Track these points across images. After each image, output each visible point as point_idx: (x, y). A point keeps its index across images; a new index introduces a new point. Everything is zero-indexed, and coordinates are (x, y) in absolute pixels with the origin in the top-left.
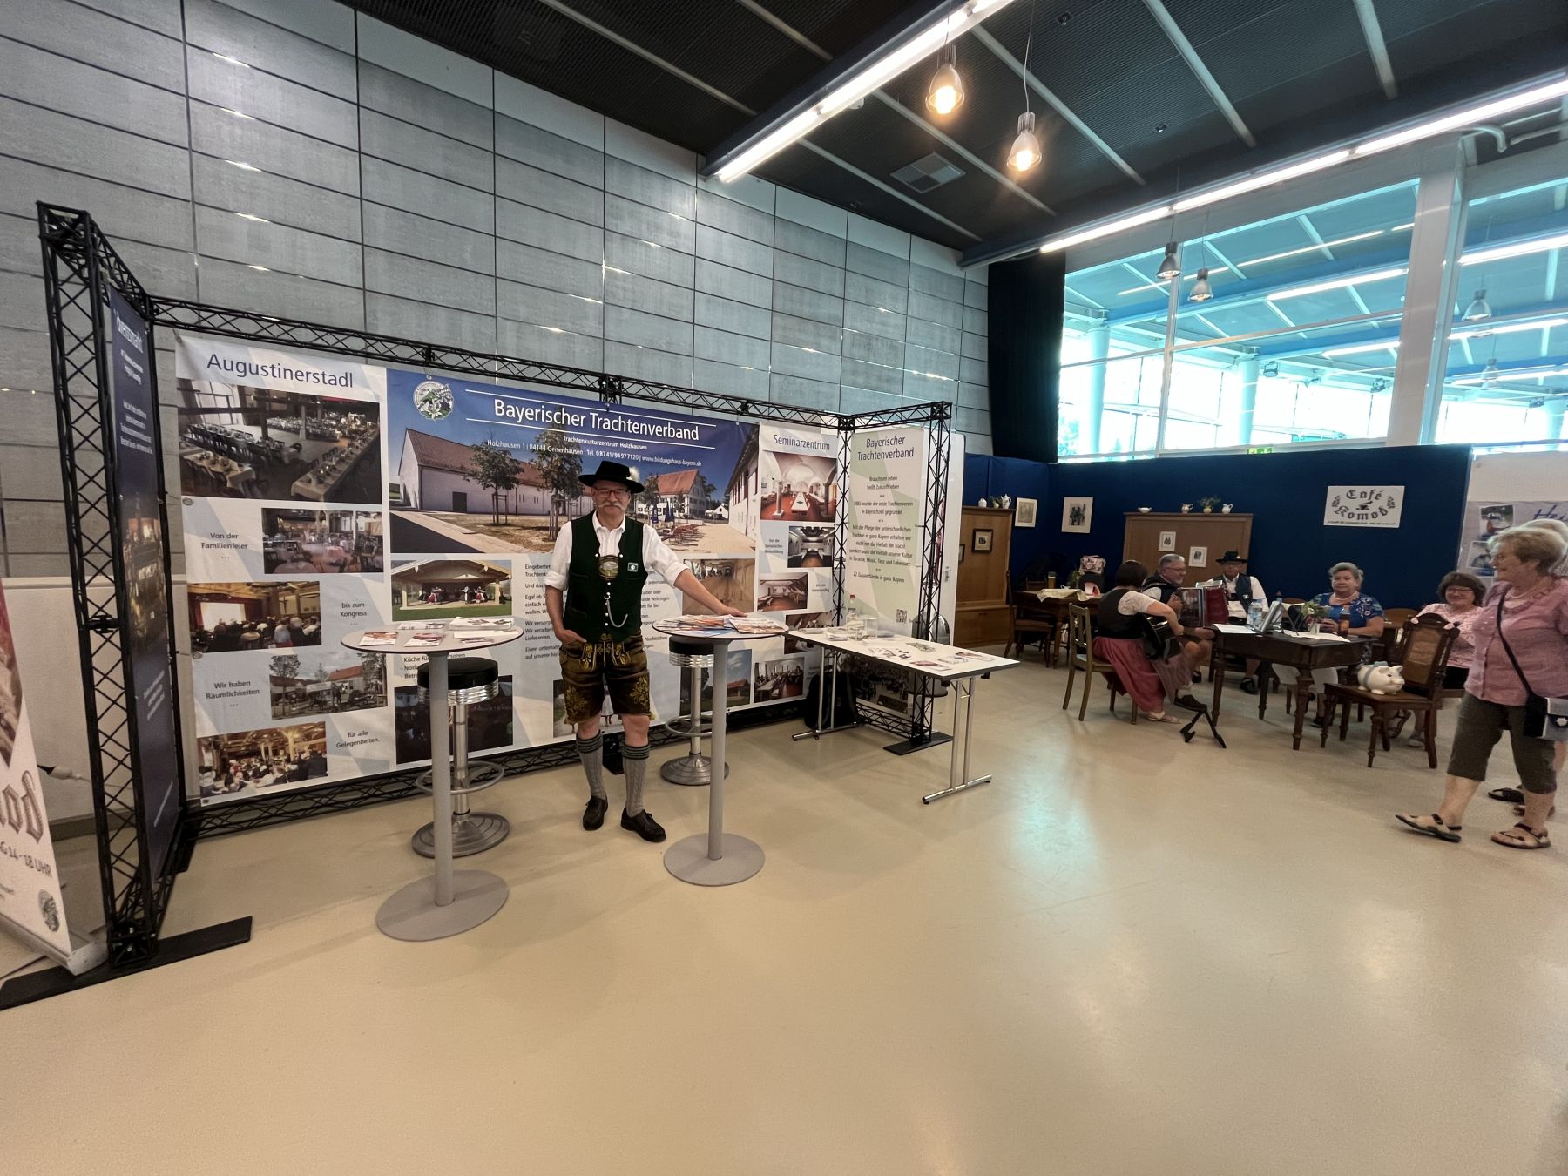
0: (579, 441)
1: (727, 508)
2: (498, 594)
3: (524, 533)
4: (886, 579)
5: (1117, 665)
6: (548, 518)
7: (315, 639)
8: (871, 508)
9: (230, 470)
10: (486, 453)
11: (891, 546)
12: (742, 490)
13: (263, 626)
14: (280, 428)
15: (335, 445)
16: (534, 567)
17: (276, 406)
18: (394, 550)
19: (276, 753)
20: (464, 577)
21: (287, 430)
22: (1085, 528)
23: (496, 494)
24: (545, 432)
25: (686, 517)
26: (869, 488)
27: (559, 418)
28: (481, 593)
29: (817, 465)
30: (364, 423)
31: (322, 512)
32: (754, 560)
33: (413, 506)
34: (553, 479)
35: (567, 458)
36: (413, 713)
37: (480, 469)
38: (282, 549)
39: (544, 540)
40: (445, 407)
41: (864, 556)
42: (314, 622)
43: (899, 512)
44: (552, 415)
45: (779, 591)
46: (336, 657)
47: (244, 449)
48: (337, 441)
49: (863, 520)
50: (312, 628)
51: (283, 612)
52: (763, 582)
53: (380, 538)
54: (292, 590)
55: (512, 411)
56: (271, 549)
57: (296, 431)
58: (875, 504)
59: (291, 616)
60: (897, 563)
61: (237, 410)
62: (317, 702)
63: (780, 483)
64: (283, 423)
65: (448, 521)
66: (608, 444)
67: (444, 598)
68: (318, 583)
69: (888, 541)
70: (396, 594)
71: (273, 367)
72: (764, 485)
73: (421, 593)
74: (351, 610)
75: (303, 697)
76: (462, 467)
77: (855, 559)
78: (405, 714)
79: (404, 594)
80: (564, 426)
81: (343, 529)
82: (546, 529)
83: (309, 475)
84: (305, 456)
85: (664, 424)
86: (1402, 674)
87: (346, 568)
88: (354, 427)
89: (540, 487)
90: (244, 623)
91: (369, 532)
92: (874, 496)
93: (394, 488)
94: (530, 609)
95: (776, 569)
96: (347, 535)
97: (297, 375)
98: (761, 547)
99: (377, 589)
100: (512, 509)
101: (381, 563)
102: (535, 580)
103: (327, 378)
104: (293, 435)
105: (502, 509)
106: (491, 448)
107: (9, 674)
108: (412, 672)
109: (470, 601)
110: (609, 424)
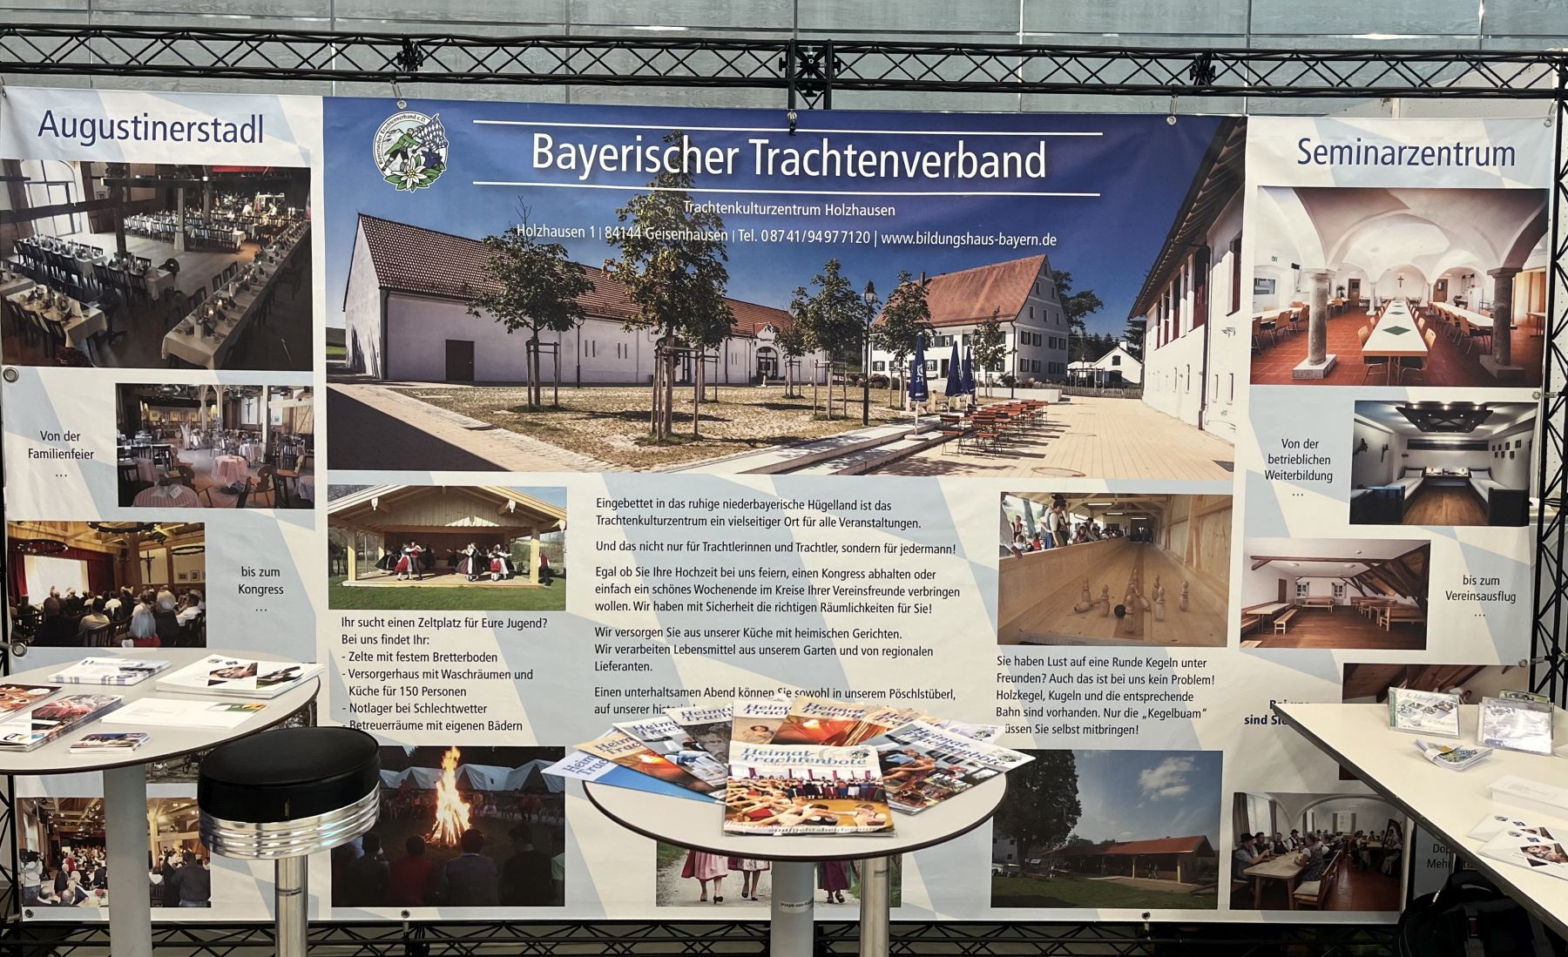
0: (721, 209)
1: (1138, 355)
2: (535, 563)
3: (595, 426)
6: (648, 393)
7: (196, 634)
9: (69, 316)
10: (515, 253)
12: (1187, 305)
13: (113, 604)
14: (142, 234)
15: (234, 257)
16: (617, 505)
17: (138, 193)
18: (332, 465)
20: (460, 523)
21: (155, 236)
23: (535, 341)
24: (642, 196)
25: (1009, 382)
28: (500, 558)
29: (1464, 215)
30: (282, 211)
31: (211, 388)
32: (1230, 498)
33: (370, 372)
34: (660, 303)
35: (691, 253)
38: (146, 461)
39: (640, 442)
40: (433, 161)
42: (194, 601)
44: (659, 155)
45: (1319, 590)
47: (90, 278)
48: (237, 251)
50: (190, 612)
51: (145, 581)
52: (1259, 562)
53: (309, 439)
54: (160, 538)
56: (129, 461)
57: (169, 237)
59: (158, 588)
61: (79, 207)
63: (1324, 277)
64: (149, 224)
65: (436, 403)
66: (795, 209)
67: (427, 565)
68: (201, 527)
70: (336, 552)
71: (136, 121)
72: (1263, 287)
73: (381, 554)
74: (258, 582)
76: (466, 287)
79: (351, 553)
80: (688, 178)
81: (245, 421)
82: (643, 416)
83: (190, 319)
84: (184, 284)
87: (250, 498)
88: (265, 220)
89: (630, 322)
90: (86, 596)
91: (289, 426)
93: (335, 337)
94: (606, 598)
96: (251, 433)
97: (171, 131)
98: (1250, 459)
99: (303, 538)
100: (568, 373)
101: (310, 490)
102: (618, 534)
103: (221, 130)
104: (167, 245)
105: (547, 374)
106: (524, 241)
108: (362, 717)
110: (798, 162)
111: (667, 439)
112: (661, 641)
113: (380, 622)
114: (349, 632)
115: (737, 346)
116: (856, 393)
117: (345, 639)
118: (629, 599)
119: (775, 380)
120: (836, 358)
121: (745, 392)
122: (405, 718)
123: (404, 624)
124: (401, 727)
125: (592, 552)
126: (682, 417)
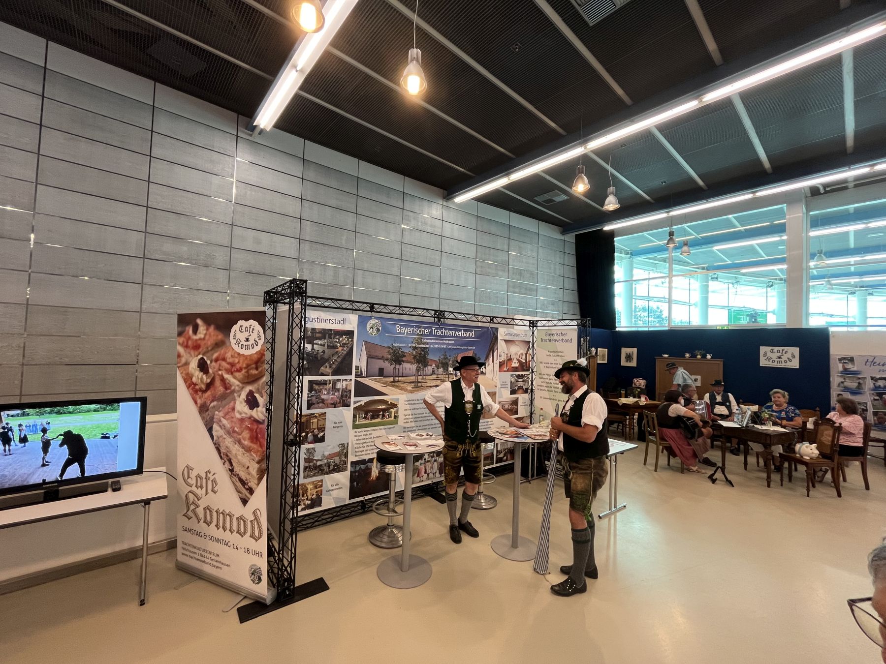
0: (428, 341)
1: (485, 368)
2: (393, 415)
3: (405, 385)
4: (559, 401)
5: (671, 443)
6: (414, 377)
7: (322, 440)
8: (549, 365)
10: (392, 349)
12: (491, 359)
13: (304, 434)
14: (317, 344)
15: (337, 350)
16: (408, 401)
17: (318, 335)
18: (355, 396)
19: (303, 496)
20: (380, 407)
21: (321, 345)
22: (634, 364)
23: (395, 368)
24: (415, 338)
26: (547, 355)
27: (420, 331)
29: (522, 345)
30: (348, 340)
31: (330, 380)
32: (496, 392)
33: (363, 375)
34: (417, 359)
35: (423, 349)
36: (357, 474)
37: (389, 357)
38: (314, 398)
39: (412, 388)
40: (378, 330)
42: (323, 431)
44: (418, 330)
46: (329, 448)
48: (338, 348)
49: (545, 371)
50: (322, 434)
53: (350, 391)
54: (316, 417)
55: (403, 330)
56: (310, 399)
57: (323, 345)
58: (551, 364)
59: (314, 429)
62: (321, 470)
63: (507, 354)
64: (320, 342)
65: (376, 381)
66: (439, 341)
67: (373, 417)
68: (325, 413)
70: (354, 416)
71: (318, 318)
72: (500, 356)
73: (364, 416)
74: (337, 425)
75: (316, 467)
76: (383, 356)
77: (541, 390)
78: (354, 474)
79: (358, 416)
80: (422, 335)
81: (337, 387)
82: (413, 382)
83: (327, 364)
84: (326, 356)
85: (460, 330)
86: (817, 448)
87: (337, 405)
88: (344, 342)
89: (412, 363)
91: (346, 388)
92: (551, 360)
93: (357, 368)
94: (405, 421)
95: (506, 395)
96: (338, 390)
97: (326, 321)
98: (499, 386)
99: (347, 414)
100: (401, 375)
101: (350, 402)
102: (408, 407)
103: (337, 321)
104: (323, 347)
105: (397, 374)
106: (394, 347)
107: (257, 466)
108: (358, 454)
109: (382, 418)
110: (439, 333)
111: (417, 387)
112: (414, 428)
113: (362, 431)
114: (356, 434)
115: (429, 368)
116: (447, 376)
117: (355, 436)
118: (409, 421)
119: (435, 374)
120: (444, 369)
121: (430, 377)
122: (367, 452)
123: (367, 431)
124: (366, 455)
125: (403, 411)
126: (420, 382)
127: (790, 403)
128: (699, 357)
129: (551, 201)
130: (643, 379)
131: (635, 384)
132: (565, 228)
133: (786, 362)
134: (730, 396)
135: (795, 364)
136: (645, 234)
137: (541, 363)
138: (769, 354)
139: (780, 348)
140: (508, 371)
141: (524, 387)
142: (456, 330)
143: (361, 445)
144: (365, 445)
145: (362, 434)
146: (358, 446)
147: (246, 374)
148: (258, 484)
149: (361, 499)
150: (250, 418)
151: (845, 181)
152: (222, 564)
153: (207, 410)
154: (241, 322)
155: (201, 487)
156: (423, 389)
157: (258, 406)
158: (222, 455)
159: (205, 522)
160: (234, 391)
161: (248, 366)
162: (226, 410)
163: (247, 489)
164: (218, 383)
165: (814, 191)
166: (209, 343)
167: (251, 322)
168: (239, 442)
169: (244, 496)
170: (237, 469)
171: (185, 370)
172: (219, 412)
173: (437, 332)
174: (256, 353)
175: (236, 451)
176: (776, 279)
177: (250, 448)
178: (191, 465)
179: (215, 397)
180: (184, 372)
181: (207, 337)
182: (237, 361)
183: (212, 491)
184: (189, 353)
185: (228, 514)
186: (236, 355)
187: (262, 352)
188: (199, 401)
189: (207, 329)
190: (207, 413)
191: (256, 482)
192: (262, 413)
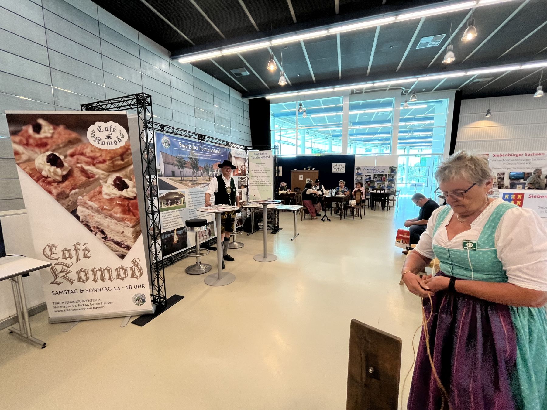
0: (197, 154)
2: (183, 202)
3: (187, 182)
4: (263, 190)
5: (307, 207)
6: (191, 178)
8: (257, 171)
10: (178, 158)
11: (264, 181)
16: (190, 193)
18: (160, 190)
20: (175, 197)
22: (281, 175)
23: (181, 171)
24: (191, 152)
26: (256, 166)
27: (193, 147)
28: (179, 201)
29: (242, 160)
33: (163, 175)
34: (193, 166)
35: (196, 160)
36: (166, 240)
37: (177, 163)
39: (192, 184)
40: (169, 144)
41: (256, 185)
43: (266, 172)
44: (191, 147)
49: (254, 175)
55: (183, 146)
58: (258, 170)
60: (267, 186)
65: (171, 180)
66: (204, 155)
67: (171, 204)
69: (264, 180)
70: (160, 203)
73: (166, 203)
76: (173, 163)
77: (253, 186)
78: (164, 241)
79: (162, 203)
80: (194, 150)
82: (191, 181)
85: (213, 149)
89: (190, 168)
92: (258, 168)
93: (159, 170)
94: (189, 205)
100: (184, 176)
102: (190, 197)
105: (182, 176)
106: (179, 157)
107: (132, 230)
108: (165, 228)
109: (177, 204)
110: (203, 150)
111: (194, 184)
112: (195, 210)
115: (199, 172)
116: (209, 177)
117: (162, 216)
118: (191, 205)
119: (203, 176)
120: (207, 173)
121: (200, 177)
122: (170, 226)
123: (169, 213)
124: (170, 228)
125: (187, 198)
126: (195, 181)
127: (345, 186)
128: (309, 169)
129: (240, 74)
130: (285, 182)
131: (282, 185)
132: (244, 94)
133: (341, 170)
134: (322, 186)
135: (343, 171)
136: (283, 104)
137: (252, 170)
138: (335, 167)
139: (339, 164)
140: (237, 175)
141: (244, 185)
142: (211, 149)
143: (166, 222)
144: (168, 221)
145: (166, 214)
146: (165, 222)
147: (112, 165)
148: (135, 242)
149: (170, 255)
150: (120, 197)
151: (362, 89)
152: (104, 304)
153: (68, 197)
154: (98, 124)
155: (71, 257)
156: (197, 185)
157: (127, 187)
158: (92, 228)
159: (79, 281)
160: (99, 179)
161: (112, 158)
162: (92, 194)
163: (124, 247)
164: (77, 174)
165: (352, 93)
166: (60, 141)
167: (111, 123)
168: (111, 216)
169: (121, 253)
170: (110, 235)
171: (29, 166)
172: (83, 196)
173: (202, 148)
174: (121, 148)
175: (107, 223)
176: (329, 135)
177: (123, 218)
178: (53, 243)
179: (76, 185)
180: (28, 168)
181: (56, 136)
182: (98, 155)
183: (85, 257)
184: (32, 150)
185: (106, 269)
186: (97, 150)
187: (127, 147)
188: (55, 191)
189: (55, 129)
190: (68, 199)
191: (133, 240)
192: (133, 192)
